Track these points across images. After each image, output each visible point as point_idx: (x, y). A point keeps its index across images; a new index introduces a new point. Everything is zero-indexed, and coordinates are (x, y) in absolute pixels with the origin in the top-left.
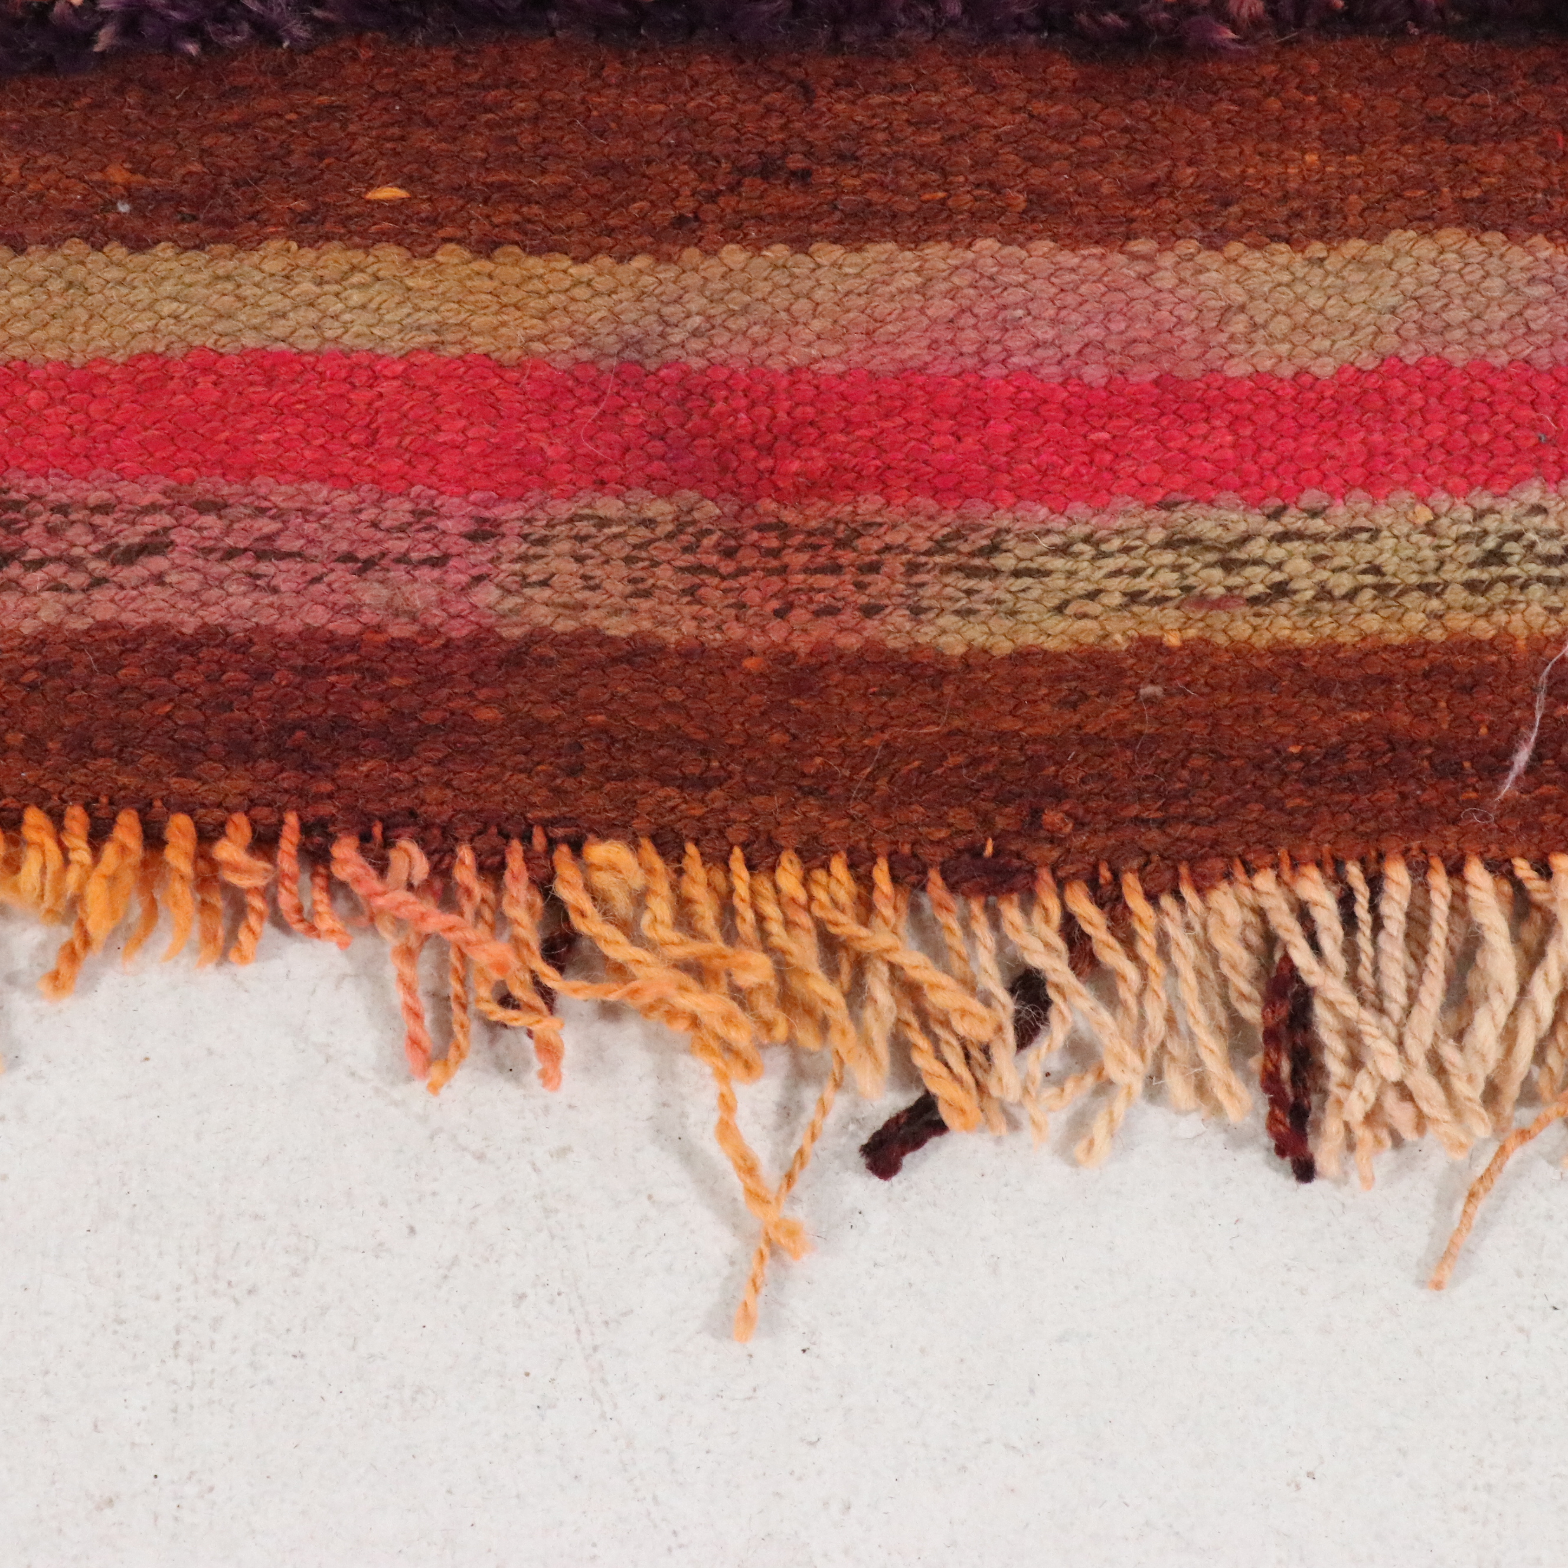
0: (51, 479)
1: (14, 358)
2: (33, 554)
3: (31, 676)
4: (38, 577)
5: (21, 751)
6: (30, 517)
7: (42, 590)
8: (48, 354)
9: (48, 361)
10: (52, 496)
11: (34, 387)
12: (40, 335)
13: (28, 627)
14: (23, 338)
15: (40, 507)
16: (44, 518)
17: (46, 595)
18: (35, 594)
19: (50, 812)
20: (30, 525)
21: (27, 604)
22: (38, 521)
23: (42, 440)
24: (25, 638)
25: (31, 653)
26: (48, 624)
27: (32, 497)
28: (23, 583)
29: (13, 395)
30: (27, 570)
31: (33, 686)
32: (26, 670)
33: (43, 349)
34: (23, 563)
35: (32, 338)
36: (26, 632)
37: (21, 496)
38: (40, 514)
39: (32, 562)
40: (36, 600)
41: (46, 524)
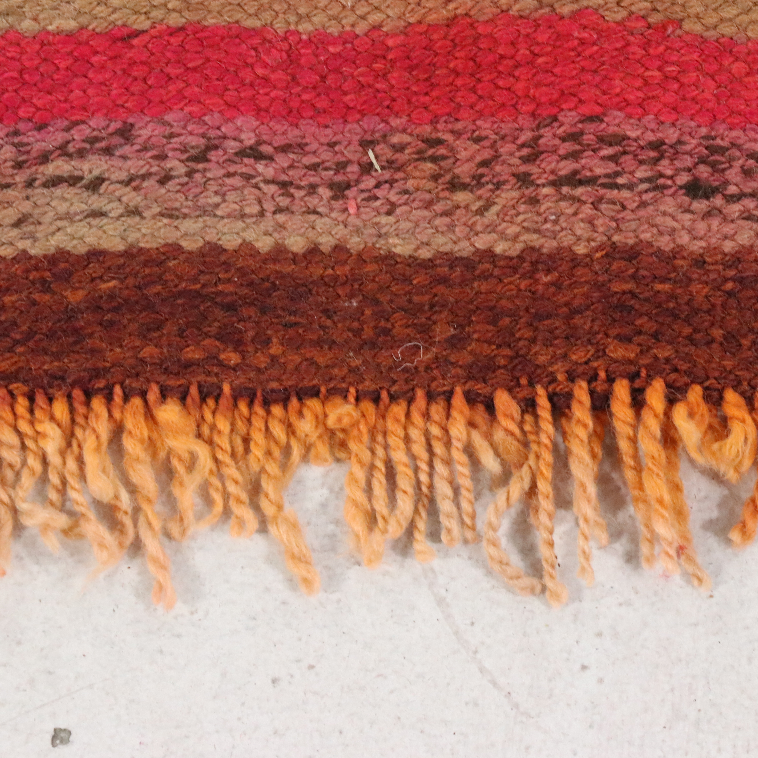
0: (747, 132)
1: (723, 36)
2: (732, 189)
3: (729, 286)
4: (735, 209)
5: (721, 344)
6: (731, 160)
7: (738, 218)
8: (750, 34)
9: (749, 39)
10: (747, 146)
11: (737, 59)
12: (745, 18)
13: (728, 246)
14: (730, 20)
15: (738, 154)
16: (741, 162)
17: (741, 222)
18: (732, 221)
19: (743, 394)
20: (731, 167)
21: (728, 229)
22: (738, 164)
23: (742, 101)
24: (726, 255)
25: (730, 267)
26: (743, 246)
27: (733, 145)
28: (724, 211)
29: (721, 65)
30: (728, 201)
31: (730, 294)
32: (726, 280)
33: (745, 30)
34: (725, 196)
35: (738, 20)
36: (727, 250)
37: (725, 143)
38: (739, 159)
39: (732, 196)
40: (733, 226)
41: (742, 167)
